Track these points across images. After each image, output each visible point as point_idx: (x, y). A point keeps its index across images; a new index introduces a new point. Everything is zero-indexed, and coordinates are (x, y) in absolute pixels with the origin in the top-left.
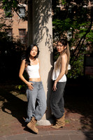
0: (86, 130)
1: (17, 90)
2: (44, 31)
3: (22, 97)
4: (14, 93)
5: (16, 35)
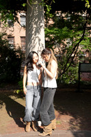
0: (75, 130)
1: (15, 94)
3: (19, 101)
4: (13, 97)
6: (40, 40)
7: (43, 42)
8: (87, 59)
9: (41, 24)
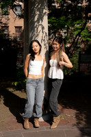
0: (81, 126)
1: (13, 87)
2: (40, 28)
3: (18, 93)
4: (11, 90)
5: (12, 32)
6: (43, 28)
7: (46, 30)
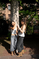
3: (8, 42)
8: (37, 24)
9: (17, 9)
